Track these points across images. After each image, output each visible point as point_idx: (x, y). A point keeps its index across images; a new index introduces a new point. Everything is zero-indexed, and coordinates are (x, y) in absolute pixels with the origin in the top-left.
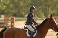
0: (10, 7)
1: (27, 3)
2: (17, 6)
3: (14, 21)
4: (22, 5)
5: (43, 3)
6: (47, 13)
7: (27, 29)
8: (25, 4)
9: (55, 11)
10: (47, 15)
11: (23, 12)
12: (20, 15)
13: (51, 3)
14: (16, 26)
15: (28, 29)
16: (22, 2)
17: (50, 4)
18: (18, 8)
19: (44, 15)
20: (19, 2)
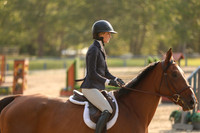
0: (11, 19)
1: (70, 8)
2: (34, 18)
3: (26, 70)
4: (55, 13)
5: (127, 7)
6: (139, 40)
7: (86, 103)
8: (65, 11)
9: (165, 35)
10: (139, 50)
11: (56, 37)
12: (47, 49)
13: (153, 8)
14: (30, 87)
15: (90, 103)
16: (55, 5)
17: (150, 9)
18: (41, 25)
19: (128, 48)
20: (43, 3)
